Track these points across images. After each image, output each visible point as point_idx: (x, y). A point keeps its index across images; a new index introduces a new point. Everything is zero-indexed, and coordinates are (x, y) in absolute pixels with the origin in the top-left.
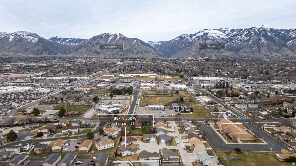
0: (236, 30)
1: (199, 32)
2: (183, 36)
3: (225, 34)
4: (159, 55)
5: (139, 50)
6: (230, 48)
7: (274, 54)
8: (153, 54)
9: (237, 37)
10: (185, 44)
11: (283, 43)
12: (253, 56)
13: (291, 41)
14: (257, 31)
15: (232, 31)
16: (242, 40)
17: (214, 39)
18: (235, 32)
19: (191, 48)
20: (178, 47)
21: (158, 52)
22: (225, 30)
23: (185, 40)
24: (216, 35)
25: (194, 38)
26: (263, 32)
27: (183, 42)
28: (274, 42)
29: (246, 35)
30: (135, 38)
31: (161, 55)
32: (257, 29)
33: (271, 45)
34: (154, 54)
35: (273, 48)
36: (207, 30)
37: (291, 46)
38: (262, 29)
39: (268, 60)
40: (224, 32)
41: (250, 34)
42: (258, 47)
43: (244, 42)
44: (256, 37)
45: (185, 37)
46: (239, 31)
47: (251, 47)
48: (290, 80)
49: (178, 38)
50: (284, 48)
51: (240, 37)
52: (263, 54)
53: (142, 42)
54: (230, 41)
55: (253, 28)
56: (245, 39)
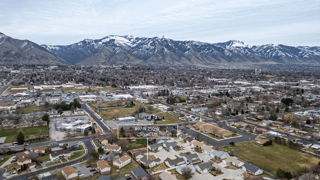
0: (141, 38)
1: (104, 38)
2: (87, 41)
3: (131, 42)
4: (61, 61)
5: (34, 55)
6: (138, 56)
7: (176, 63)
8: (53, 60)
9: (144, 46)
10: (90, 50)
11: (182, 53)
12: (160, 64)
13: (187, 52)
14: (160, 41)
15: (137, 39)
16: (149, 49)
17: (121, 47)
18: (140, 41)
19: (99, 55)
20: (82, 53)
21: (59, 58)
22: (131, 37)
23: (91, 46)
24: (122, 42)
25: (101, 44)
26: (165, 43)
27: (89, 48)
28: (174, 52)
29: (151, 44)
30: (26, 40)
31: (64, 62)
32: (160, 39)
33: (173, 55)
34: (55, 60)
35: (174, 58)
36: (113, 36)
37: (188, 56)
38: (164, 40)
39: (174, 68)
40: (130, 40)
41: (155, 44)
42: (162, 56)
43: (151, 51)
44: (160, 47)
45: (89, 43)
46: (144, 40)
47: (157, 56)
48: (206, 86)
49: (82, 43)
50: (183, 58)
51: (146, 46)
52: (167, 63)
53: (35, 45)
54: (137, 49)
55: (156, 37)
56: (151, 48)
